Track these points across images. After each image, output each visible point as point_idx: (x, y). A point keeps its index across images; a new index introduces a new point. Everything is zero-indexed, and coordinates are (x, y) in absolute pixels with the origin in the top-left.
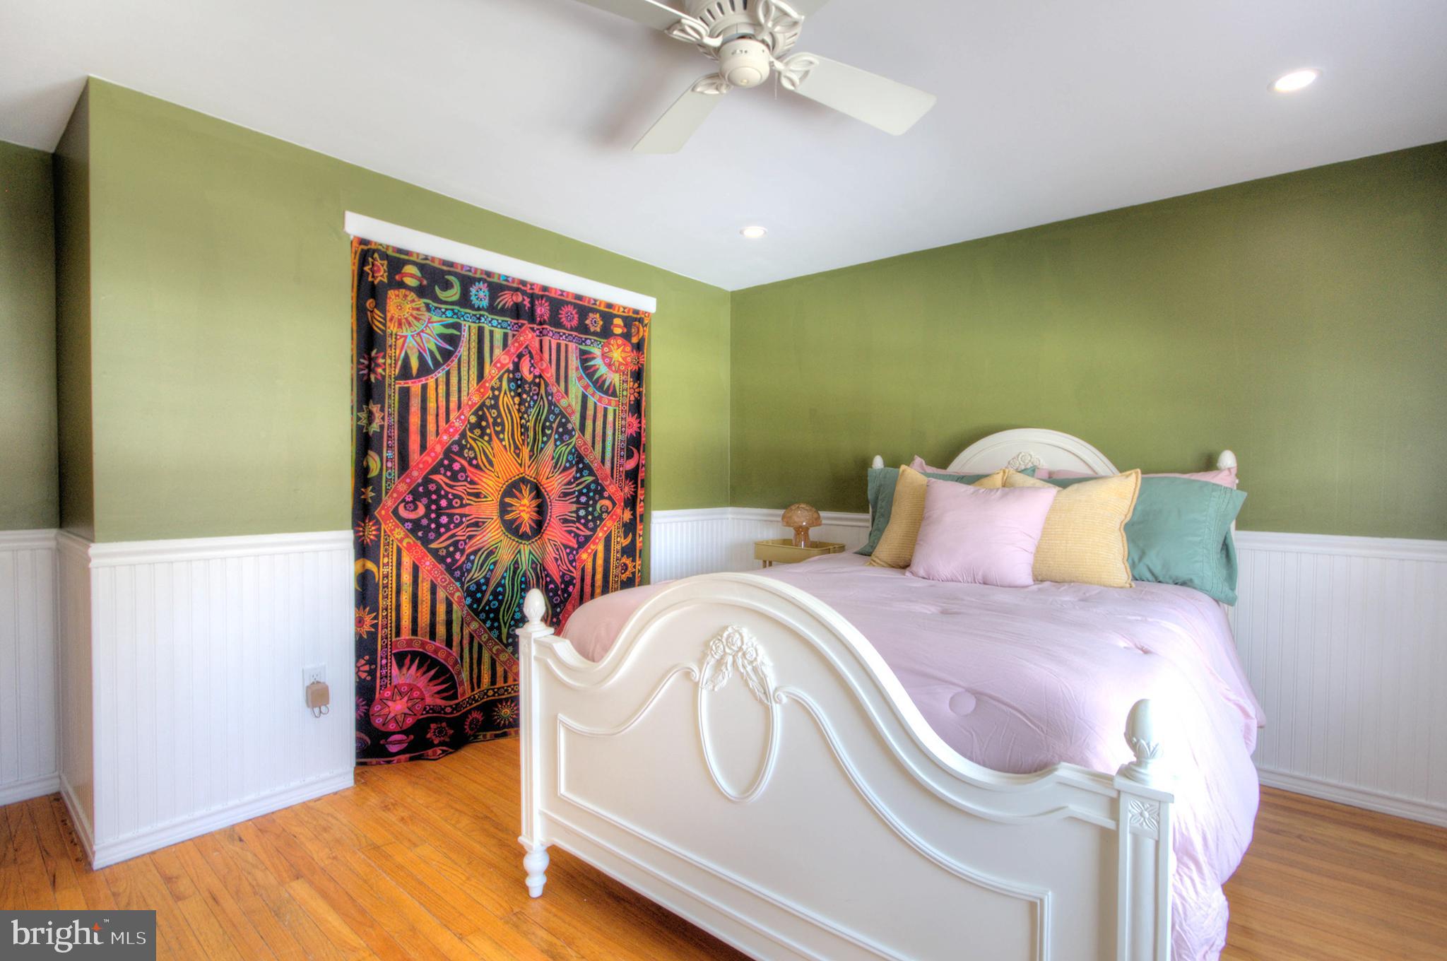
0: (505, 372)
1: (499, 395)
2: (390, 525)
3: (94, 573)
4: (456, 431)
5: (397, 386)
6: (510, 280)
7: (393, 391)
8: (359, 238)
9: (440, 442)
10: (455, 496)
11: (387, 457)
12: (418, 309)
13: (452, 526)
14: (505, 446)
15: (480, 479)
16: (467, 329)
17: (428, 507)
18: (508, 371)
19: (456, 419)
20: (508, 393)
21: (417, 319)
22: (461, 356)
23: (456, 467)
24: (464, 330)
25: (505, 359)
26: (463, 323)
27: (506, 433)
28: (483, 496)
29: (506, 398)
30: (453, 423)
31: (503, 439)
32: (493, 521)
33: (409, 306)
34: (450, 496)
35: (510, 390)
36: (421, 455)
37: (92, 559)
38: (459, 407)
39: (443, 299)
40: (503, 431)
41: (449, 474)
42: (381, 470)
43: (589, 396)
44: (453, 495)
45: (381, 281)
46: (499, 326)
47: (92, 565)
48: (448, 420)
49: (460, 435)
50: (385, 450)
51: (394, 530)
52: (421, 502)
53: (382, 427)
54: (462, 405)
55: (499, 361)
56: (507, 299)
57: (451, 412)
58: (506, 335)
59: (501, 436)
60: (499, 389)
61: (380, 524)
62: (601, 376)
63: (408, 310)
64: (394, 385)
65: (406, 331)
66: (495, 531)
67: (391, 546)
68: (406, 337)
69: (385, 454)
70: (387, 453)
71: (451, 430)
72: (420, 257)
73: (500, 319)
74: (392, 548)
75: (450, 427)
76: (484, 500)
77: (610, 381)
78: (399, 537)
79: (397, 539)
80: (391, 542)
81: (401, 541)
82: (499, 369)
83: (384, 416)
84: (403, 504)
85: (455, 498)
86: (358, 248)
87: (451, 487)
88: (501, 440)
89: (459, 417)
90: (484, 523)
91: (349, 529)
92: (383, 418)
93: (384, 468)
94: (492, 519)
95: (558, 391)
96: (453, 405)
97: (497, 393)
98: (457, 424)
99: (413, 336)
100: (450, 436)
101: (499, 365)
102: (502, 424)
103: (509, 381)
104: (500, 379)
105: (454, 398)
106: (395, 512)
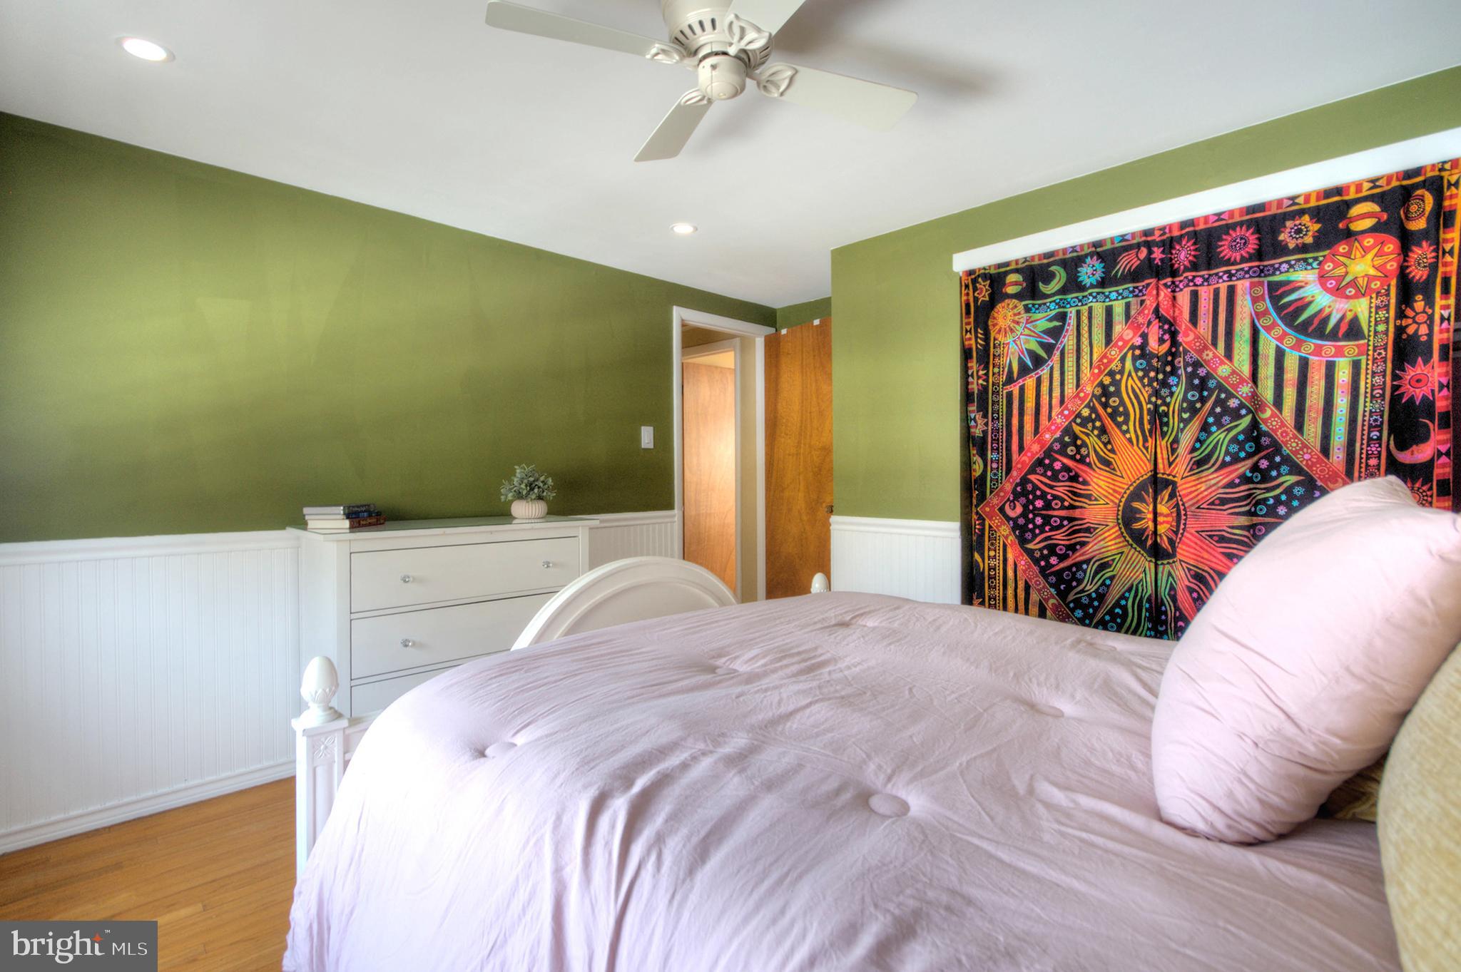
0: (1129, 350)
1: (1121, 379)
2: (996, 521)
3: (832, 531)
4: (1058, 428)
5: (1005, 392)
6: (1128, 237)
7: (1001, 397)
8: (966, 272)
9: (1039, 441)
10: (1055, 497)
11: (992, 458)
12: (1019, 314)
13: (1047, 528)
14: (1130, 440)
15: (1091, 479)
16: (1073, 315)
17: (1025, 507)
18: (1133, 348)
19: (1057, 416)
20: (1133, 374)
21: (1018, 323)
22: (1064, 347)
23: (1057, 466)
24: (1070, 317)
25: (1128, 335)
26: (1069, 310)
27: (1131, 424)
28: (1093, 499)
29: (1130, 381)
30: (1055, 420)
31: (1128, 431)
32: (1108, 527)
33: (1010, 314)
34: (1049, 497)
35: (1136, 370)
36: (1019, 455)
37: (832, 524)
38: (1062, 402)
39: (1049, 293)
40: (1126, 422)
41: (1049, 473)
42: (985, 471)
43: (1287, 350)
44: (1053, 495)
45: (982, 301)
46: (1120, 298)
47: (831, 528)
48: (1050, 418)
49: (1061, 432)
50: (989, 452)
51: (1000, 526)
52: (1018, 501)
53: (985, 432)
54: (1066, 400)
55: (1121, 338)
56: (1126, 263)
57: (1053, 408)
58: (1128, 306)
59: (1124, 428)
60: (1121, 372)
61: (984, 520)
62: (1321, 311)
63: (1010, 318)
64: (1002, 392)
65: (1010, 339)
66: (1111, 540)
67: (998, 541)
68: (1009, 343)
69: (989, 456)
70: (992, 454)
71: (1053, 428)
72: (1020, 262)
73: (1120, 288)
74: (999, 543)
75: (1053, 424)
76: (1095, 503)
77: (1339, 316)
78: (1005, 534)
79: (1003, 535)
80: (998, 538)
81: (1006, 537)
82: (1121, 349)
83: (987, 422)
84: (1008, 503)
85: (1053, 500)
86: (968, 279)
87: (1051, 487)
88: (1124, 433)
89: (1062, 413)
90: (1095, 529)
91: (957, 521)
92: (986, 424)
93: (989, 469)
94: (1107, 525)
95: (1215, 356)
96: (1055, 401)
97: (1118, 377)
98: (1059, 421)
99: (1014, 341)
100: (1052, 434)
101: (1120, 344)
102: (1126, 414)
103: (1134, 359)
104: (1123, 360)
105: (1057, 393)
106: (1002, 510)
